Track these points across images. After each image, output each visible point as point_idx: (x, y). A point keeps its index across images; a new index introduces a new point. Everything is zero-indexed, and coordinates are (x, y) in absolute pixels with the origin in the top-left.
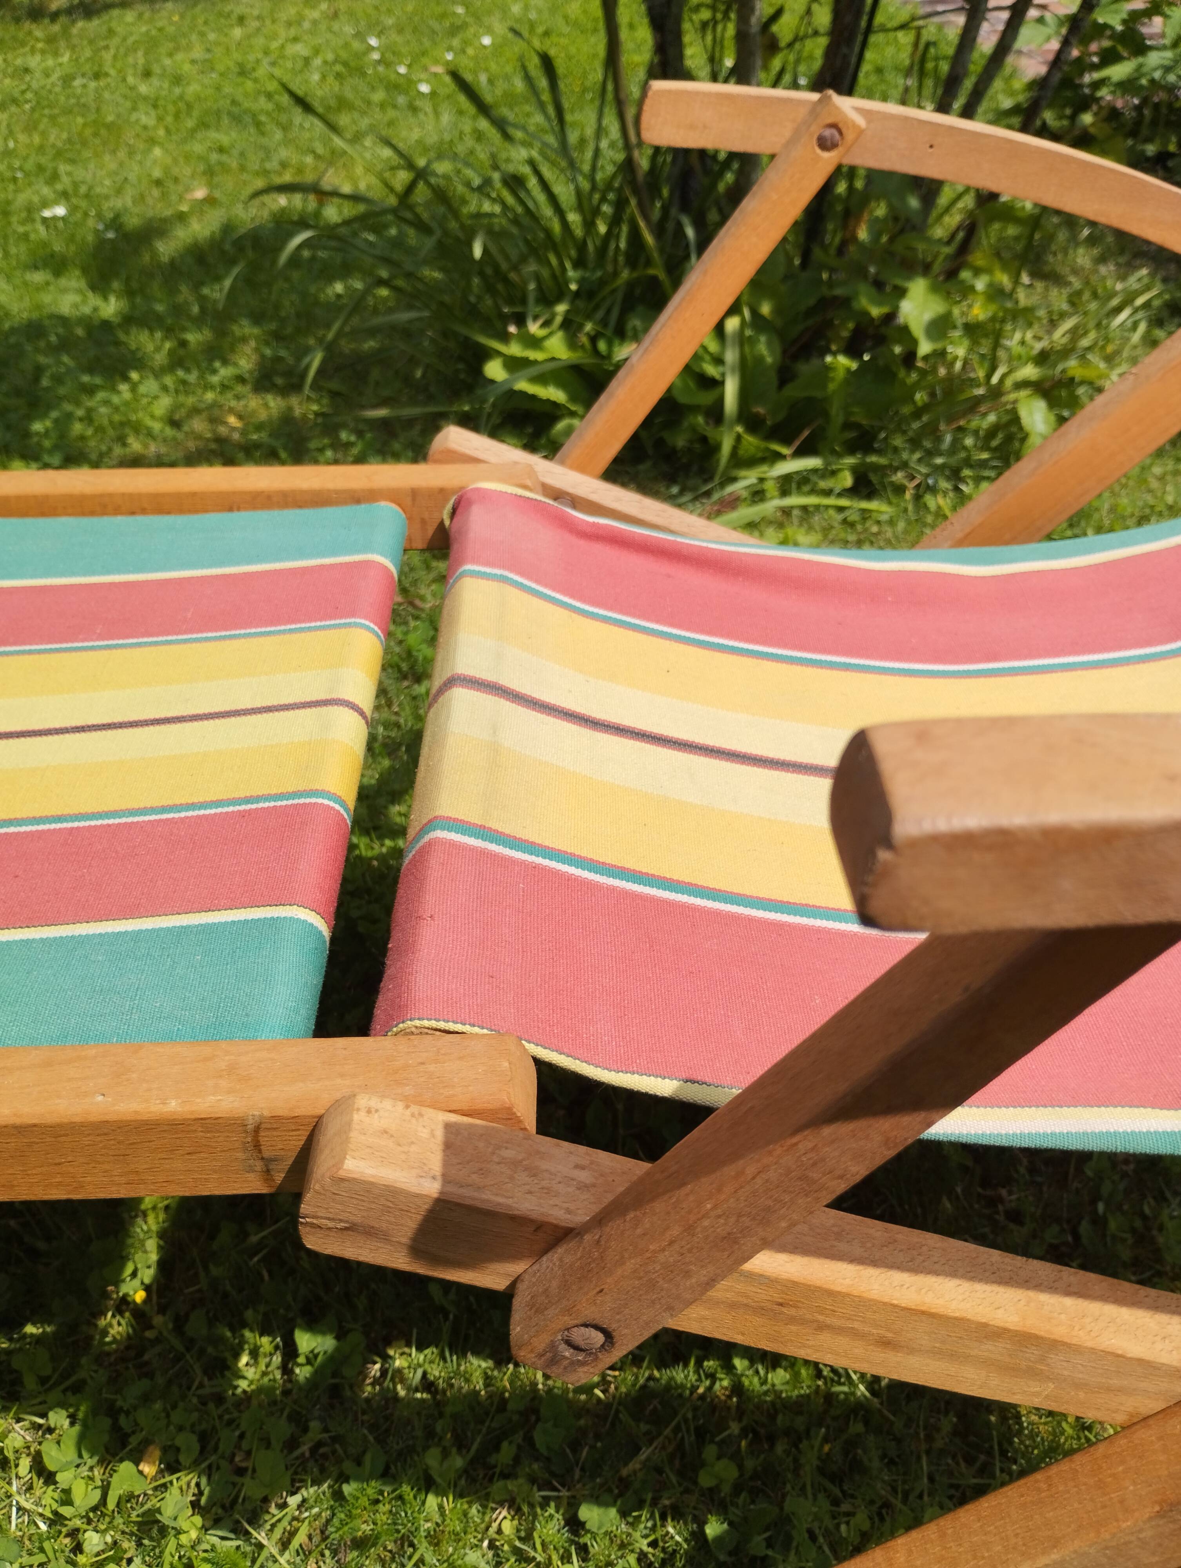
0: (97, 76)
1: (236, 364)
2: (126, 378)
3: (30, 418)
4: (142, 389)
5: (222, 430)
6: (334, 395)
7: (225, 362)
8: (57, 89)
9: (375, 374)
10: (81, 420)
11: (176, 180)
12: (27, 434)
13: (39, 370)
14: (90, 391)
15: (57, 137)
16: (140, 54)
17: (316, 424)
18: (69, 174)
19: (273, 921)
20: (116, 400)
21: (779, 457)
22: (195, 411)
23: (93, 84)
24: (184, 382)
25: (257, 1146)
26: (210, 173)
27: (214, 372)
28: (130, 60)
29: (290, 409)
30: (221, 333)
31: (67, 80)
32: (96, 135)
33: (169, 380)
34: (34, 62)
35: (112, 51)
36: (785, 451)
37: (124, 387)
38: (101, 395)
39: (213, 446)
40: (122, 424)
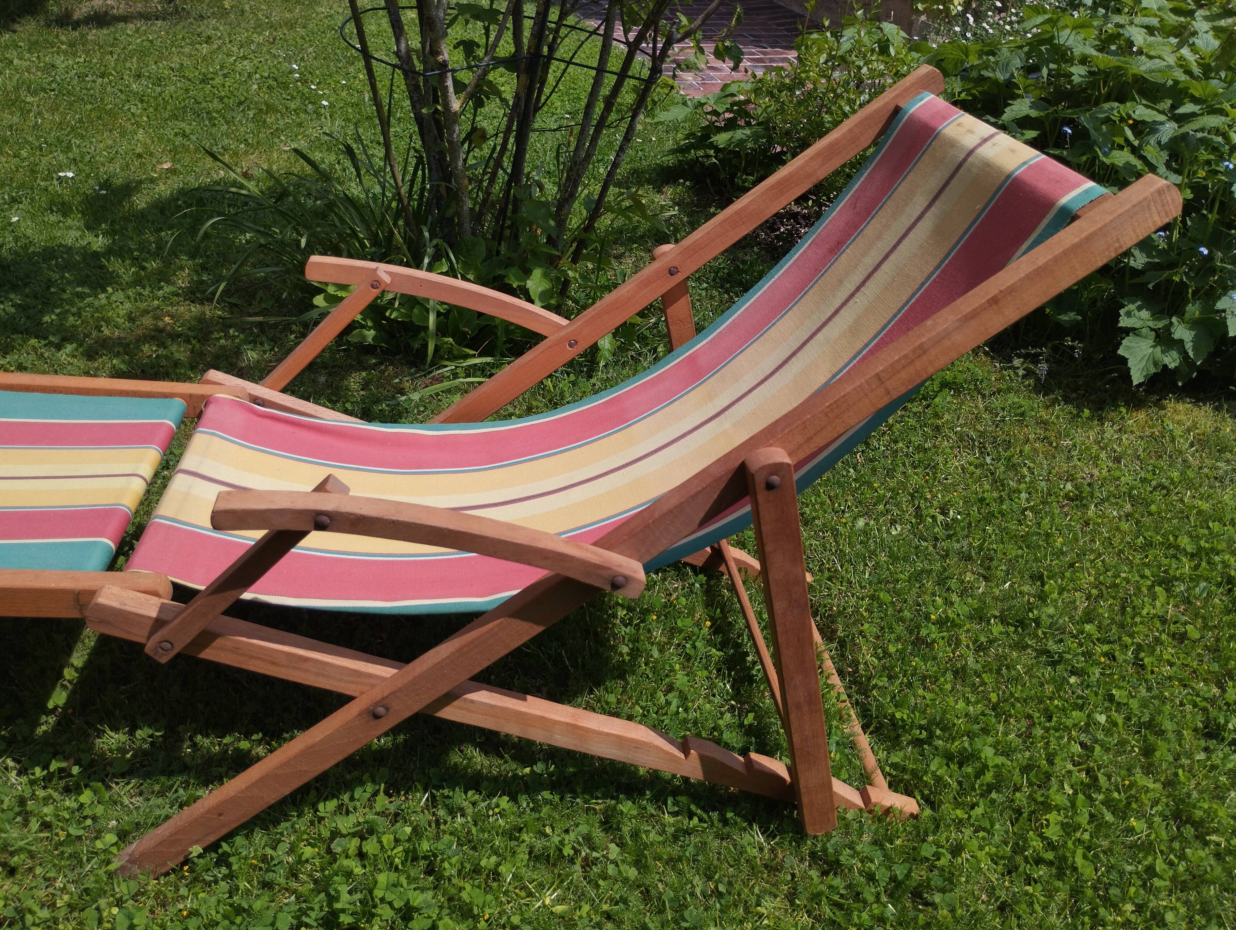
0: (103, 76)
1: (174, 284)
2: (104, 291)
3: (42, 313)
4: (114, 298)
5: (160, 324)
6: (232, 305)
7: (169, 282)
8: (75, 82)
9: (260, 294)
10: (74, 315)
11: (151, 155)
12: (40, 323)
13: (50, 283)
14: (81, 296)
15: (72, 119)
16: (135, 59)
17: (218, 323)
18: (79, 146)
19: (94, 542)
20: (96, 303)
21: (466, 357)
22: (146, 312)
23: (100, 80)
24: (140, 294)
25: (78, 600)
26: (174, 151)
27: (160, 288)
28: (128, 65)
29: (204, 314)
30: (167, 263)
31: (81, 77)
32: (99, 118)
33: (130, 292)
34: (59, 61)
35: (115, 56)
36: (472, 352)
37: (102, 296)
38: (88, 300)
39: (153, 334)
40: (99, 319)
